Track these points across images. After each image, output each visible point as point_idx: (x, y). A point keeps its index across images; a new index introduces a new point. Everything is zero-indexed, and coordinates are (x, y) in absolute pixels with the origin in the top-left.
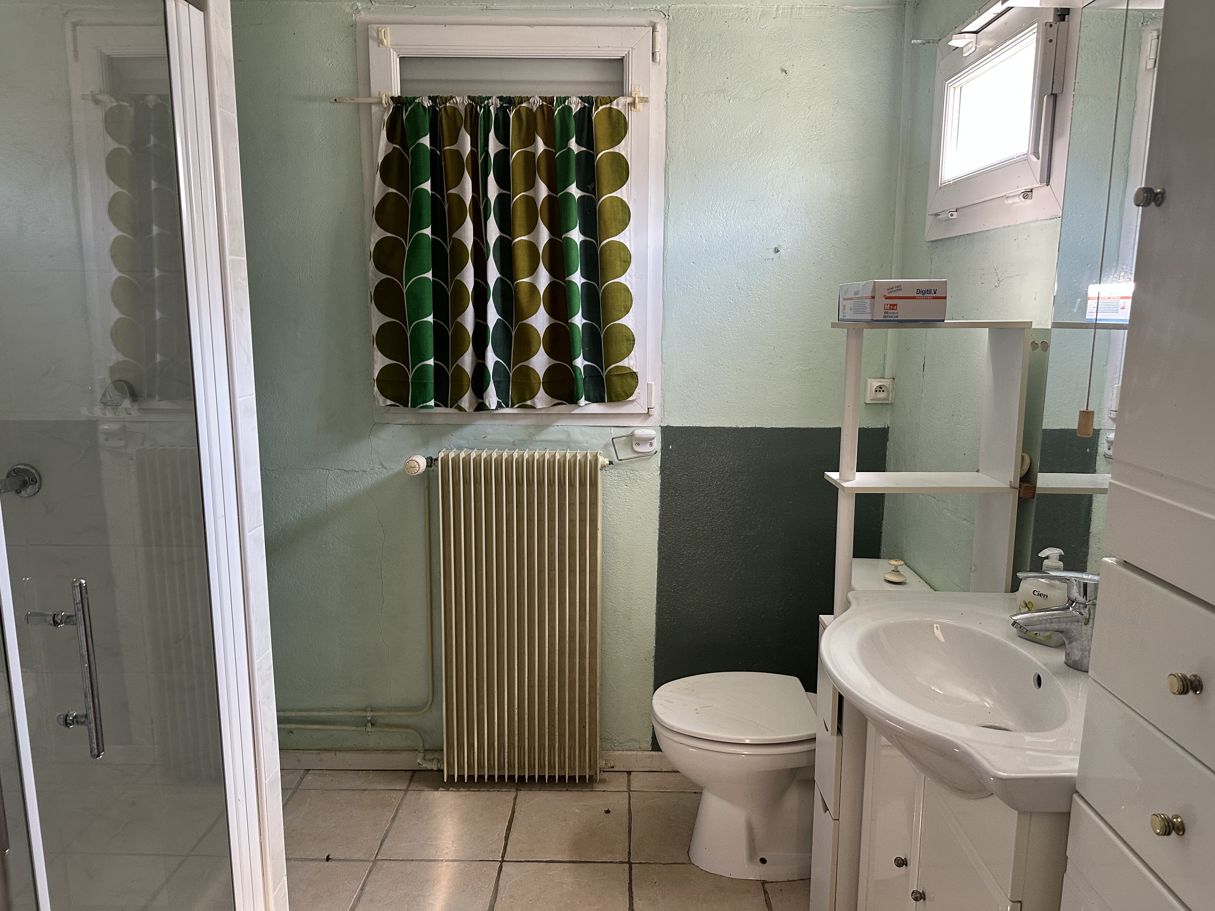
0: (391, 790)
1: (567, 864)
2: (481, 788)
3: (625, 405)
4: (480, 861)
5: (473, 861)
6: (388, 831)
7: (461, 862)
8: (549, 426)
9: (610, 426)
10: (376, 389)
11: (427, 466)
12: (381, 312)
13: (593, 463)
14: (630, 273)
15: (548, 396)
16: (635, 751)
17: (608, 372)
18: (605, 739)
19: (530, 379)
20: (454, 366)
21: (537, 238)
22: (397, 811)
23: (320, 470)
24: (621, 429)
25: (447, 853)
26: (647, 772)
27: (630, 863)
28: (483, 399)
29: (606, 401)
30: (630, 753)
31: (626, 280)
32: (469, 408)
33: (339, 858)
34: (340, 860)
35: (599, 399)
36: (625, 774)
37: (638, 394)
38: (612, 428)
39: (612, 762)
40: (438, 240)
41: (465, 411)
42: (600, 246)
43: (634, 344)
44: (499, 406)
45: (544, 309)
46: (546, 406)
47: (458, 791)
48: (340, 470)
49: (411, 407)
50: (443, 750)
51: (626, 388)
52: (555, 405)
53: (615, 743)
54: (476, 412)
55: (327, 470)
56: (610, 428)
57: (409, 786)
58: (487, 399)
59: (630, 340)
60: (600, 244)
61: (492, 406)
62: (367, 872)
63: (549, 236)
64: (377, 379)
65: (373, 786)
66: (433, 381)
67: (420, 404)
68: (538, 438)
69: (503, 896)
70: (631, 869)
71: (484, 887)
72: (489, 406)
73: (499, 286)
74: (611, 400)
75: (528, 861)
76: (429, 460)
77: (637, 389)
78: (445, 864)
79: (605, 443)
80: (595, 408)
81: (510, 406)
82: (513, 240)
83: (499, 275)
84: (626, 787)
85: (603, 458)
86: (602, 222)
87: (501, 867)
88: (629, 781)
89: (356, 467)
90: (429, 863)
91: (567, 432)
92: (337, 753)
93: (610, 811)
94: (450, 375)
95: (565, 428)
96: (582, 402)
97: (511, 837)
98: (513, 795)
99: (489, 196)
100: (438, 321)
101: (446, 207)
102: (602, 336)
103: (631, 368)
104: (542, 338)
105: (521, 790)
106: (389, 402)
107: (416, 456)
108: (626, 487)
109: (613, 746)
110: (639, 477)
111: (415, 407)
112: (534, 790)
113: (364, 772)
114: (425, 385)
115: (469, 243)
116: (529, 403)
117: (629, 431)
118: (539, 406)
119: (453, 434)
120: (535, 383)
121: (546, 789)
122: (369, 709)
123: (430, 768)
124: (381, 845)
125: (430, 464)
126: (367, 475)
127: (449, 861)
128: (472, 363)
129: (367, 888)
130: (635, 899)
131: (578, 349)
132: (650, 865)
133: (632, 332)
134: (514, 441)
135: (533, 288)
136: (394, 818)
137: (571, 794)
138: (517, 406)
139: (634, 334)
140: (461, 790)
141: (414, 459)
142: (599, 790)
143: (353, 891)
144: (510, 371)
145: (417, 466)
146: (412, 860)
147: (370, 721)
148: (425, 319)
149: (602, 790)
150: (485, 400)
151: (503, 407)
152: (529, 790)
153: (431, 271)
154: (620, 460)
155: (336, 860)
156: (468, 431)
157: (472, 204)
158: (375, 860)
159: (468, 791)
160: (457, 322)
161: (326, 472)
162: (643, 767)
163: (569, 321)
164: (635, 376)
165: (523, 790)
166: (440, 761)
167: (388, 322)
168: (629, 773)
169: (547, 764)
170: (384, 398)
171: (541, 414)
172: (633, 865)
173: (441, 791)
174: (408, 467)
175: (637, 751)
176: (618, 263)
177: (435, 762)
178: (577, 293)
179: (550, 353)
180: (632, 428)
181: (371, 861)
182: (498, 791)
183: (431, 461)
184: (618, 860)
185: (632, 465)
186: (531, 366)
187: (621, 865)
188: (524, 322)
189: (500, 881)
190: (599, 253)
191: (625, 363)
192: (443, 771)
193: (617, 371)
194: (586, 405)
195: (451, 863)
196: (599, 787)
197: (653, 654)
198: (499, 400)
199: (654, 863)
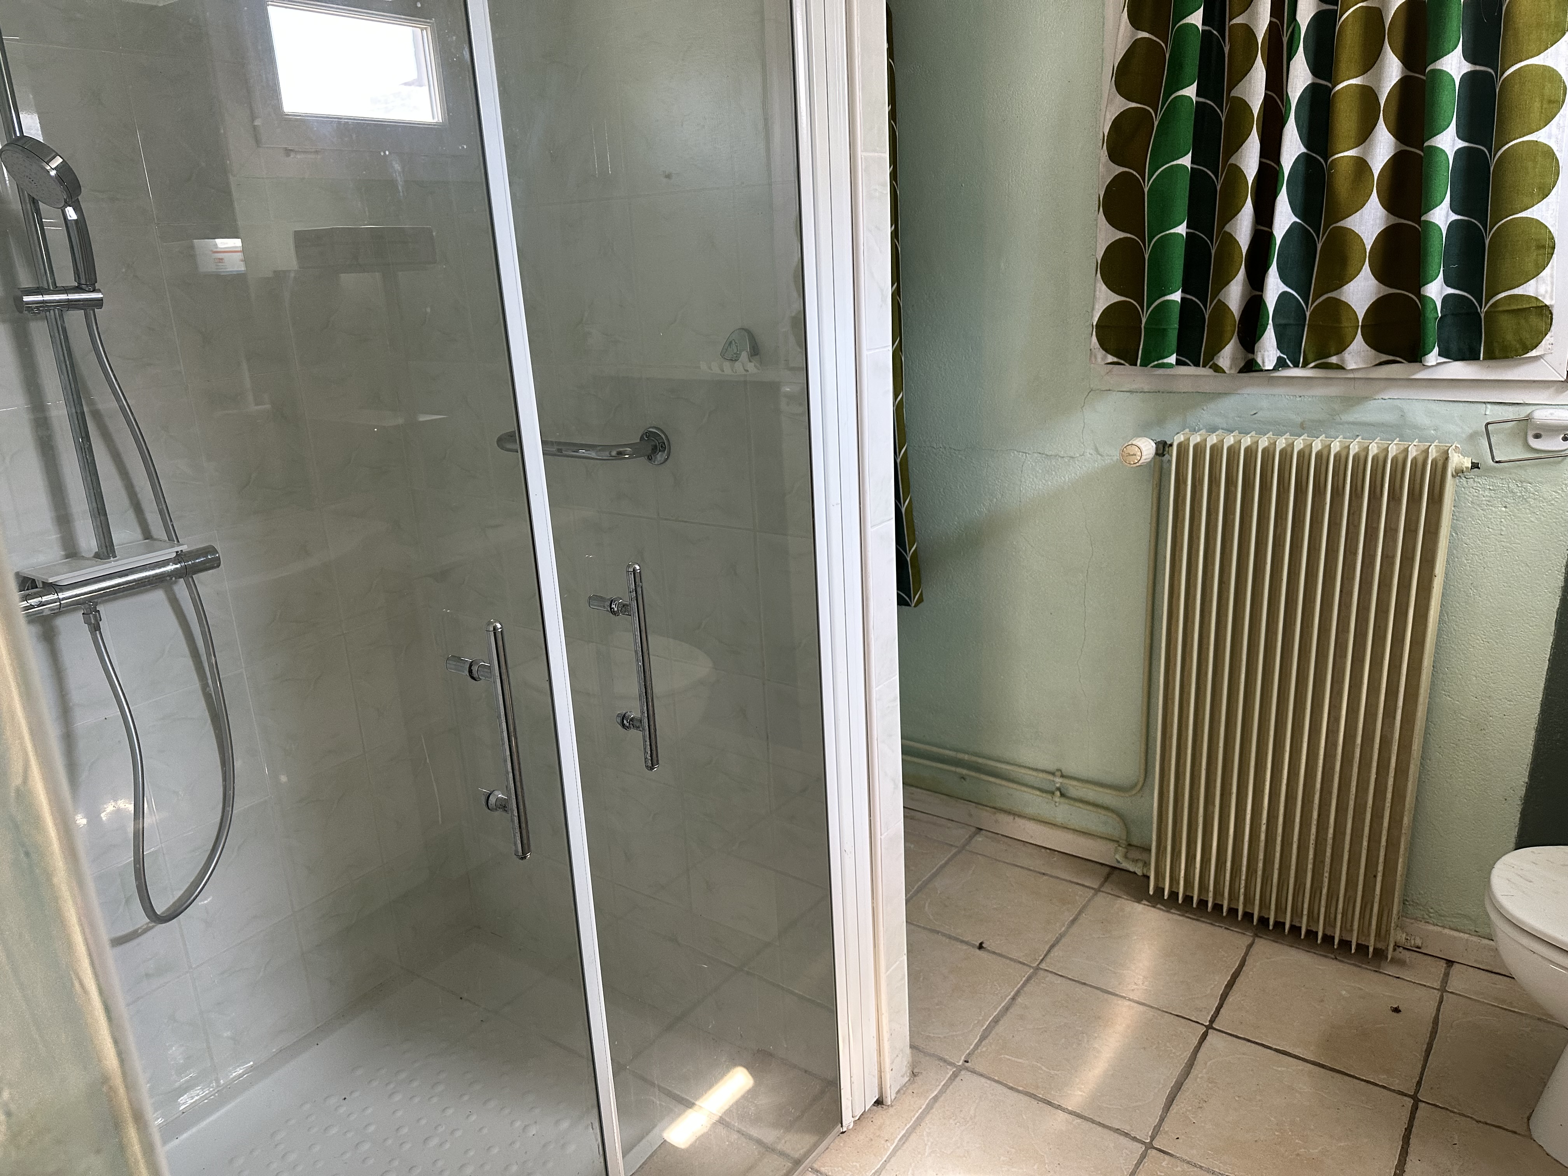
0: (1078, 884)
1: (1309, 1065)
2: (1201, 917)
3: (1519, 365)
4: (1177, 1016)
5: (1167, 1012)
6: (1062, 936)
7: (1150, 1008)
8: (1366, 398)
9: (1484, 403)
10: (1094, 339)
11: (1157, 454)
12: (1110, 225)
13: (1440, 464)
14: (1561, 122)
15: (1369, 349)
16: (1466, 933)
17: (1491, 306)
18: (1413, 902)
19: (1338, 321)
20: (1215, 302)
21: (1379, 79)
22: (1080, 913)
23: (1016, 452)
24: (1506, 407)
25: (1133, 990)
26: (1483, 970)
27: (1416, 1101)
28: (1253, 352)
29: (1481, 359)
30: (1456, 934)
31: (1550, 137)
32: (1231, 368)
33: (993, 950)
34: (994, 953)
35: (1469, 355)
36: (1443, 964)
37: (1550, 347)
38: (1489, 406)
39: (1418, 939)
40: (1208, 104)
41: (1225, 372)
42: (1502, 79)
43: (1553, 254)
44: (1281, 364)
45: (1377, 200)
46: (1364, 366)
47: (1168, 911)
48: (1040, 453)
49: (1140, 366)
50: (1150, 850)
51: (1526, 335)
52: (1380, 364)
53: (1431, 913)
54: (1240, 374)
55: (1023, 452)
56: (1484, 405)
57: (1102, 885)
58: (1259, 353)
59: (1544, 247)
60: (1502, 75)
61: (1266, 364)
62: (1024, 979)
63: (1402, 72)
64: (1096, 325)
65: (1055, 873)
66: (1177, 326)
67: (1154, 362)
68: (1345, 418)
69: (1199, 1076)
70: (1415, 1109)
71: (1174, 1053)
72: (1261, 364)
73: (1301, 167)
74: (1491, 356)
75: (1249, 1041)
76: (1161, 446)
77: (1548, 337)
78: (1127, 1003)
79: (1471, 431)
80: (1459, 370)
81: (1300, 365)
82: (1335, 86)
83: (1303, 150)
84: (1439, 982)
85: (1461, 457)
86: (1510, 33)
87: (1204, 1036)
88: (1447, 975)
89: (1061, 452)
90: (1106, 995)
91: (1401, 410)
92: (1017, 818)
93: (1400, 1011)
94: (1207, 317)
95: (1397, 402)
96: (1433, 357)
97: (1230, 999)
98: (1247, 940)
99: (1299, 18)
100: (1197, 232)
101: (1227, 50)
102: (1487, 242)
103: (1540, 298)
104: (1368, 251)
105: (1261, 937)
106: (1111, 358)
107: (1140, 438)
108: (1504, 509)
109: (1426, 916)
110: (1533, 494)
111: (1146, 366)
112: (1281, 943)
113: (1048, 851)
114: (1163, 332)
115: (1256, 103)
116: (1334, 360)
117: (1523, 412)
118: (1351, 365)
119: (1205, 408)
120: (1348, 327)
121: (1301, 947)
122: (1058, 773)
123: (1131, 869)
124: (1049, 951)
125: (1161, 452)
126: (1075, 463)
127: (1134, 1002)
128: (1243, 295)
129: (1019, 999)
130: (1412, 1158)
131: (1435, 267)
132: (1452, 1114)
133: (1550, 232)
134: (1304, 421)
135: (1362, 165)
136: (1073, 921)
137: (1341, 966)
138: (1312, 365)
139: (1555, 235)
140: (1172, 911)
141: (1134, 443)
142: (1390, 973)
143: (1001, 997)
144: (1307, 307)
145: (1139, 453)
146: (1085, 984)
147: (1059, 789)
148: (1172, 231)
149: (1395, 975)
150: (1257, 355)
151: (1289, 366)
152: (1274, 941)
153: (1190, 154)
154: (1497, 462)
155: (988, 951)
156: (1228, 404)
157: (1267, 36)
158: (1037, 968)
159: (1183, 916)
160: (1225, 232)
161: (1022, 456)
162: (1476, 961)
163: (1423, 218)
164: (1548, 313)
165: (1264, 938)
166: (1146, 864)
167: (1120, 239)
168: (1450, 963)
169: (1305, 912)
170: (1104, 352)
171: (1354, 379)
172: (1421, 1105)
173: (1145, 904)
174: (1125, 455)
175: (1469, 934)
176: (1537, 105)
177: (1140, 864)
178: (1444, 168)
179: (1381, 275)
180: (1531, 407)
181: (1033, 967)
182: (1226, 928)
183: (1164, 447)
184: (1396, 1088)
185: (1522, 472)
186: (1343, 299)
187: (1399, 1096)
188: (1339, 224)
189: (1199, 1055)
190: (1497, 91)
191: (1529, 289)
192: (1148, 877)
193: (1509, 305)
194: (1438, 364)
195: (1136, 1005)
196: (1392, 970)
197: (1522, 792)
198: (1282, 355)
199: (1459, 1114)
